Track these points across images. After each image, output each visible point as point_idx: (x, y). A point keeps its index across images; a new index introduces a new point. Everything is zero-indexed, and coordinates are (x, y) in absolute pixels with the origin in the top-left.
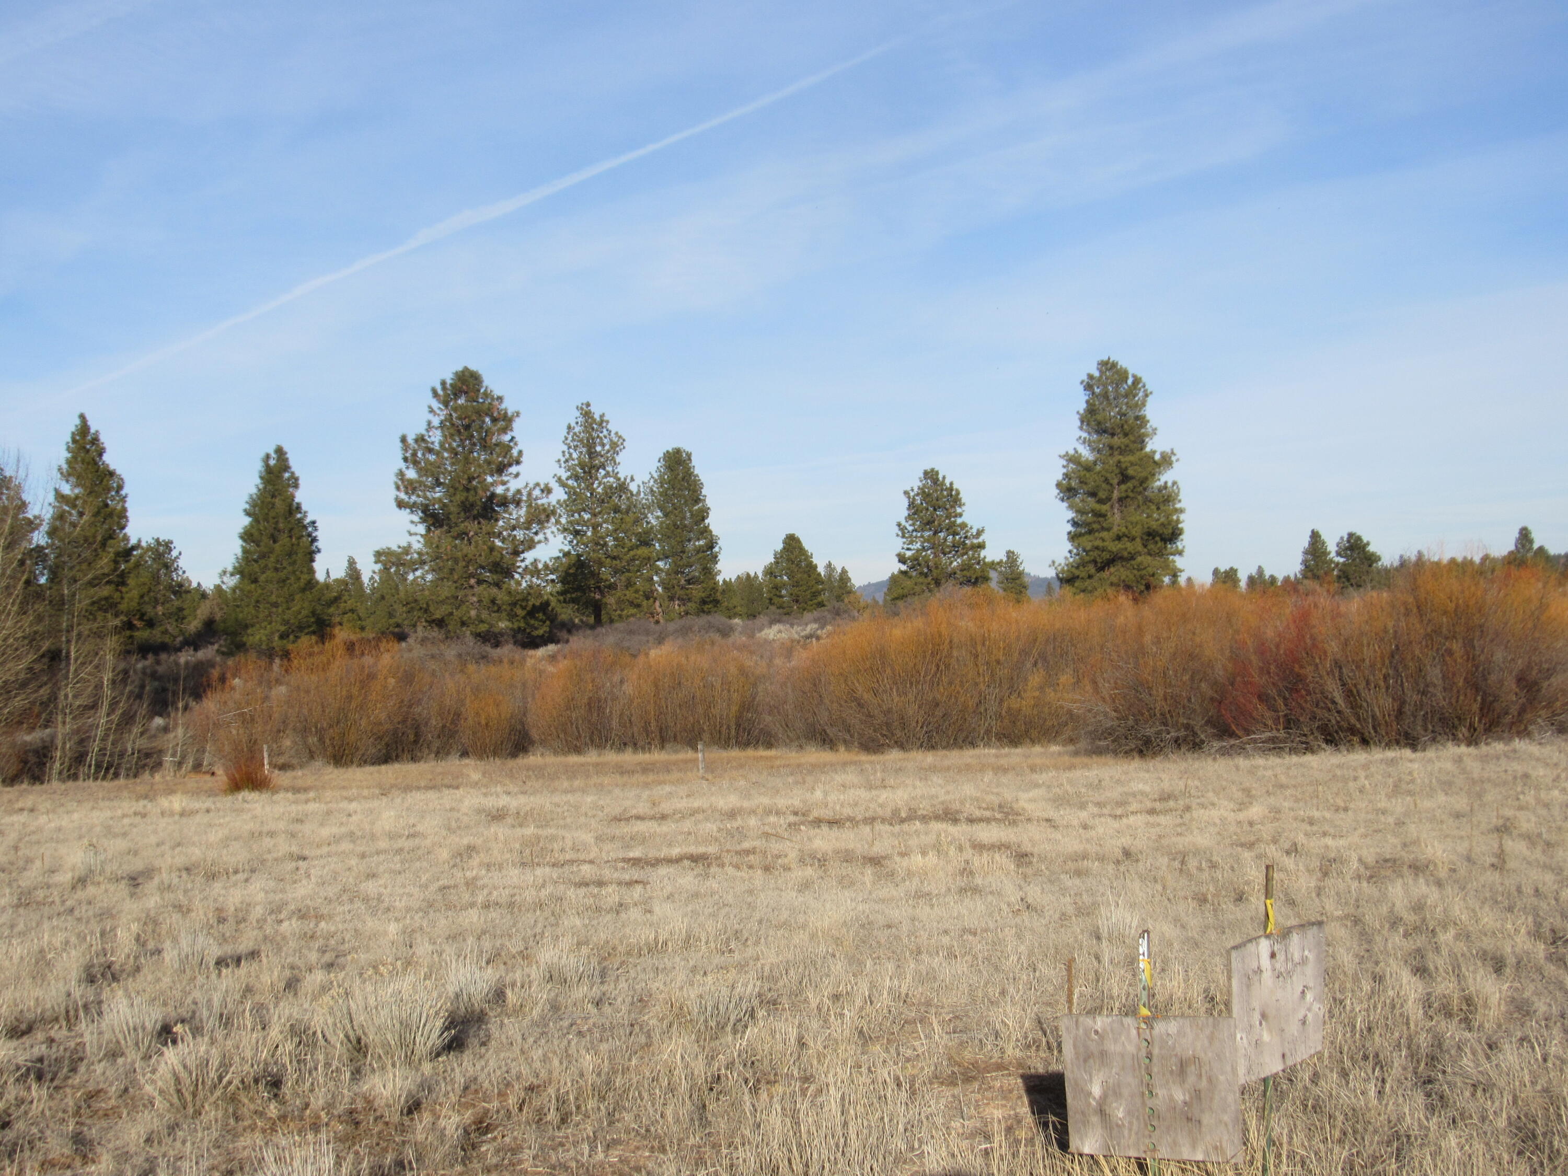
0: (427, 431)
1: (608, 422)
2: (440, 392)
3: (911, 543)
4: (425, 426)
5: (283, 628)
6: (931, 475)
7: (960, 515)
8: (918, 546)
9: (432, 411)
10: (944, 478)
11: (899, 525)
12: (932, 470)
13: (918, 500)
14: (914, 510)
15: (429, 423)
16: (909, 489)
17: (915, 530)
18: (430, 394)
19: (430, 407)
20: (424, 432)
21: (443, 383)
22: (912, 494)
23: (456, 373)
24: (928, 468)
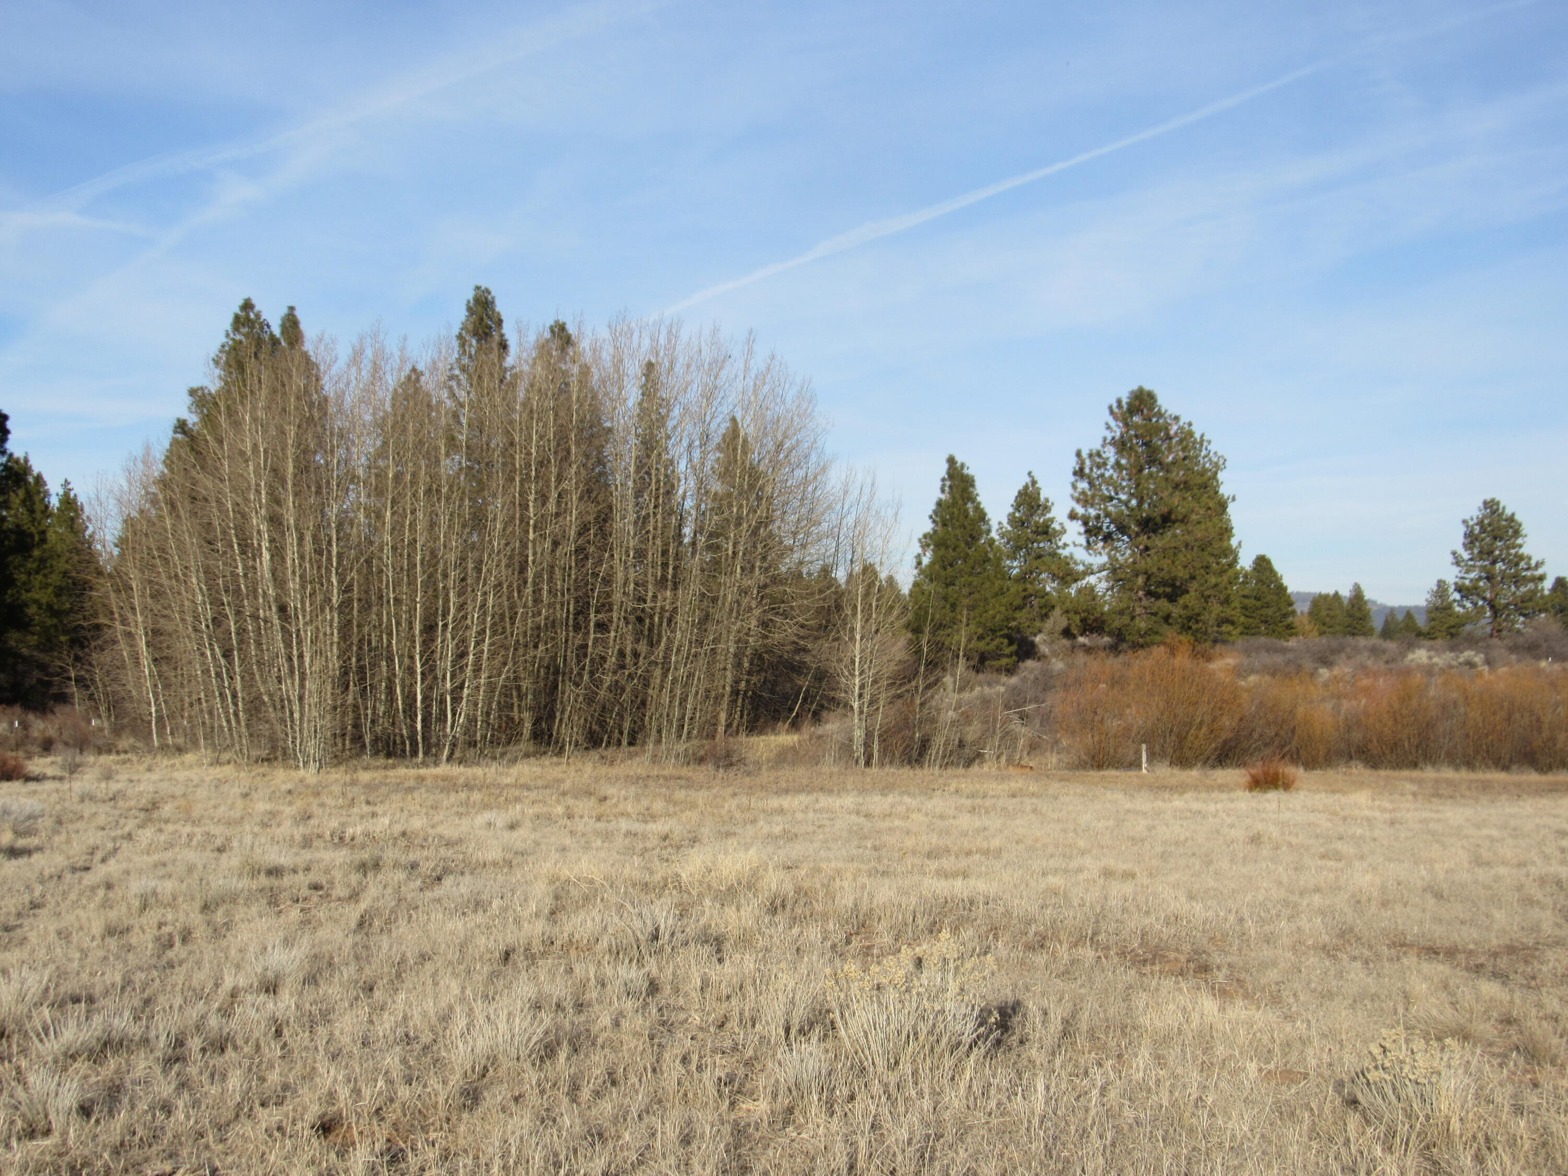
0: (1103, 446)
1: (1209, 442)
2: (1116, 410)
3: (1467, 572)
4: (1100, 442)
5: (980, 631)
6: (1491, 506)
7: (1520, 546)
8: (1473, 575)
9: (1108, 427)
10: (1504, 508)
11: (1454, 553)
12: (1493, 500)
13: (1477, 529)
14: (1471, 539)
15: (1105, 439)
16: (1467, 517)
17: (1471, 559)
18: (1107, 412)
19: (1107, 424)
20: (1099, 448)
21: (1119, 402)
22: (1471, 523)
23: (1132, 392)
24: (1488, 498)
